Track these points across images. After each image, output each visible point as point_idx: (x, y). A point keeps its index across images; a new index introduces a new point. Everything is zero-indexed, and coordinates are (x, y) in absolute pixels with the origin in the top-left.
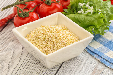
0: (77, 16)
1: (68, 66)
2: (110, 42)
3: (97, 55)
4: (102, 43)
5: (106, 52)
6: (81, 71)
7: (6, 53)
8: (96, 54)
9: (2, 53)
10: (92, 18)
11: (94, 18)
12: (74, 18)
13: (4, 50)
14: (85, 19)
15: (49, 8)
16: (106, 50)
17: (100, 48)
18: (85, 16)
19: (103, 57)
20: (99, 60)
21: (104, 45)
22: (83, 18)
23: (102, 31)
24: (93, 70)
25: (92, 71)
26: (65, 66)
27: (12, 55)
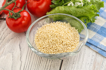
0: (68, 9)
1: (68, 62)
2: (102, 28)
3: (93, 45)
4: (95, 30)
5: (101, 40)
6: (81, 66)
7: (6, 58)
8: (91, 44)
9: (2, 58)
10: (83, 10)
11: (85, 10)
12: (65, 10)
13: (2, 53)
14: (76, 11)
15: (38, 2)
16: (100, 38)
17: (94, 37)
18: (76, 9)
19: (99, 47)
20: (96, 51)
21: (98, 33)
22: (74, 11)
23: (93, 19)
24: (93, 63)
25: (92, 65)
26: (65, 63)
27: (12, 59)
